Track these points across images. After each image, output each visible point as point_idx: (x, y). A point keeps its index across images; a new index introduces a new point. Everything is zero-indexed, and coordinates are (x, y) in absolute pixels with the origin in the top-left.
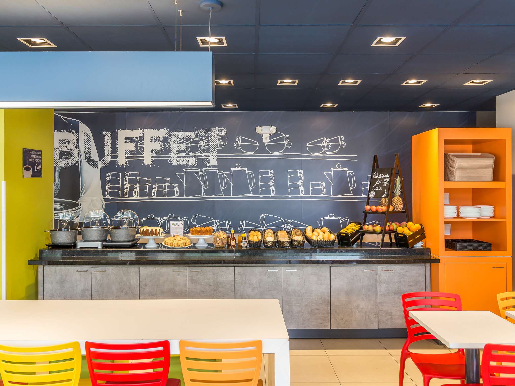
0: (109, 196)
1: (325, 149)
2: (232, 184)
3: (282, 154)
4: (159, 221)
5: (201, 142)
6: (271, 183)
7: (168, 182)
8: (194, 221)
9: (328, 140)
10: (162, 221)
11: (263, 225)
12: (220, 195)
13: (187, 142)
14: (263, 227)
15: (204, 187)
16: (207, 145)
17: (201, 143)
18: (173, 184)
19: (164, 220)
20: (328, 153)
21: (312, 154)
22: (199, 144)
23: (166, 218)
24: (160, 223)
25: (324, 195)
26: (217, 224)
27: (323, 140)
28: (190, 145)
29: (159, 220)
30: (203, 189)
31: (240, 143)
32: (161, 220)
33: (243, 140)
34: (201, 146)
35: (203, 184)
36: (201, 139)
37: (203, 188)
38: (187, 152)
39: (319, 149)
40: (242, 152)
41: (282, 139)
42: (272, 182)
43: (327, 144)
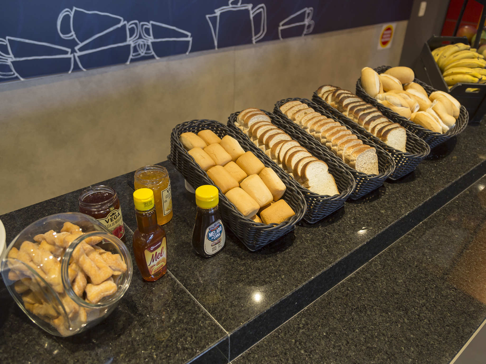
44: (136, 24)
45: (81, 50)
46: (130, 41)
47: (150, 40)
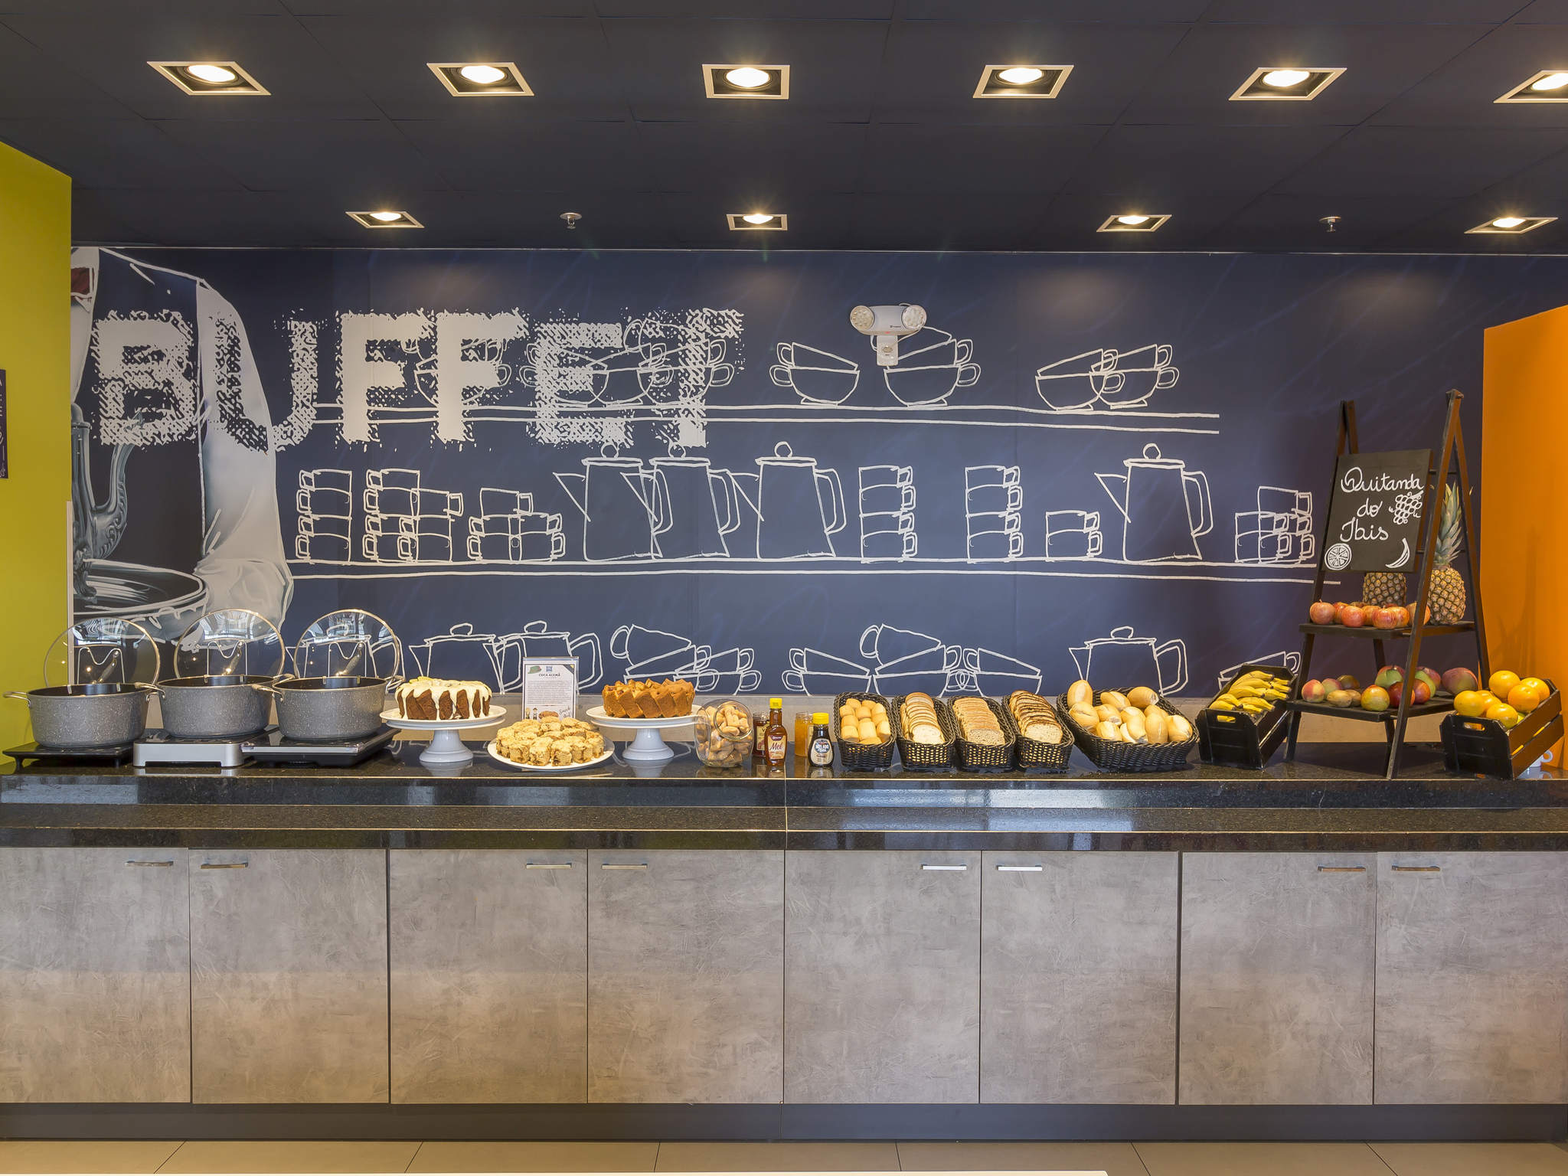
0: (308, 553)
1: (1102, 391)
2: (760, 517)
3: (945, 407)
4: (490, 648)
5: (646, 361)
6: (904, 513)
7: (524, 505)
8: (619, 648)
9: (1113, 358)
10: (504, 648)
11: (872, 664)
12: (716, 554)
13: (594, 362)
14: (872, 673)
15: (656, 524)
16: (671, 371)
17: (646, 365)
18: (543, 515)
19: (509, 642)
20: (1113, 405)
21: (1054, 408)
22: (640, 370)
23: (518, 636)
24: (496, 653)
25: (1095, 557)
26: (705, 659)
27: (1097, 357)
28: (606, 372)
29: (493, 644)
30: (654, 533)
31: (790, 366)
32: (498, 644)
33: (801, 357)
34: (646, 377)
35: (653, 513)
36: (646, 350)
37: (653, 530)
38: (597, 397)
39: (1079, 391)
40: (797, 400)
41: (946, 355)
42: (906, 510)
43: (1111, 372)
44: (958, 650)
45: (881, 672)
46: (947, 670)
47: (976, 671)
